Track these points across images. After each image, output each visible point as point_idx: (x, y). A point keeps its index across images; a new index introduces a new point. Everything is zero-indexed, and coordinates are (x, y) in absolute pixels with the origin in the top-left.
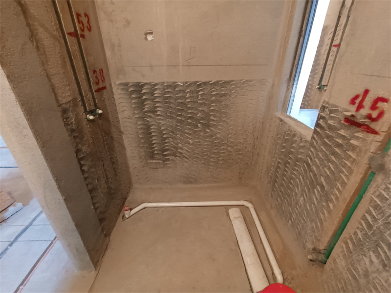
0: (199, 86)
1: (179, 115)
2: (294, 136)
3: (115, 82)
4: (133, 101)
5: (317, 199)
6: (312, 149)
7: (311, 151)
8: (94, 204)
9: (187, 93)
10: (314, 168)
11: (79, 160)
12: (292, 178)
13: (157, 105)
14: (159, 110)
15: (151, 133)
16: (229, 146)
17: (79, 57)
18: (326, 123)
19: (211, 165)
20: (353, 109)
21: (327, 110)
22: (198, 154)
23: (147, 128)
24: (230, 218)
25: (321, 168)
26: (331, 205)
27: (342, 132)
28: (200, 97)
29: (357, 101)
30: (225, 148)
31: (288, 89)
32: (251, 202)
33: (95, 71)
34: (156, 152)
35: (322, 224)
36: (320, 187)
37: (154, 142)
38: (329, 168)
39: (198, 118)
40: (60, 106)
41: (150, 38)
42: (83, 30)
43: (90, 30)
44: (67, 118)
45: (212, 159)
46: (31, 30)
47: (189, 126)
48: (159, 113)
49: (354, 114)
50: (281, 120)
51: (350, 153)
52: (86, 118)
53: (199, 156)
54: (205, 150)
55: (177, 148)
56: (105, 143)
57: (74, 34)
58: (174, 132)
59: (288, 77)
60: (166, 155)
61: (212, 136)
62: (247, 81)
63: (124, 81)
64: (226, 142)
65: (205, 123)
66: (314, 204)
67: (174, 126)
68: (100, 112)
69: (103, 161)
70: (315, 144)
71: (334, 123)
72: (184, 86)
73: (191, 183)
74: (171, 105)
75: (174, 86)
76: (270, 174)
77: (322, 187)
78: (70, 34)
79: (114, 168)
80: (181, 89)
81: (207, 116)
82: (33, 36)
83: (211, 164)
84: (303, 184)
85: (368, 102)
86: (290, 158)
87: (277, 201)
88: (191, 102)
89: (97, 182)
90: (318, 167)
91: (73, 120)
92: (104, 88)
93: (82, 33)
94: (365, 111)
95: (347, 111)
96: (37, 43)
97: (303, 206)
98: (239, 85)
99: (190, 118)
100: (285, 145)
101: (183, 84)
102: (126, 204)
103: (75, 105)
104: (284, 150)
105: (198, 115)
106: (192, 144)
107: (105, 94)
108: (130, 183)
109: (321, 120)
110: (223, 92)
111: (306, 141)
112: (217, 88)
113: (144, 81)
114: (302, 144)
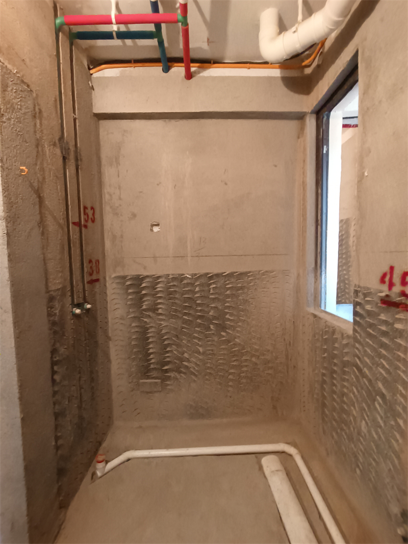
0: (211, 278)
1: (185, 314)
2: (334, 332)
3: (111, 275)
4: (130, 297)
5: (382, 418)
6: (357, 345)
7: (357, 348)
8: (57, 438)
9: (196, 286)
10: (365, 370)
11: (53, 364)
12: (343, 394)
13: (159, 301)
14: (161, 308)
15: (148, 338)
16: (253, 356)
17: (78, 245)
18: (364, 309)
19: (231, 386)
20: (385, 287)
21: (360, 294)
22: (211, 368)
23: (144, 330)
24: (264, 474)
25: (374, 369)
26: (401, 422)
27: (383, 317)
28: (212, 291)
29: (386, 278)
30: (248, 358)
31: (317, 279)
32: (295, 445)
33: (90, 261)
34: (152, 366)
35: (398, 457)
36: (381, 397)
37: (151, 351)
38: (383, 367)
39: (211, 317)
40: (48, 292)
41: (156, 229)
42: (86, 221)
43: (93, 221)
44: (51, 308)
45: (231, 377)
46: (41, 218)
47: (198, 327)
48: (160, 311)
49: (388, 293)
50: (315, 316)
51: (399, 341)
52: (72, 312)
53: (212, 372)
54: (221, 361)
55: (182, 360)
56: (88, 348)
57: (78, 224)
58: (179, 336)
59: (313, 265)
60: (166, 371)
61: (229, 341)
62: (267, 272)
63: (122, 274)
64: (249, 349)
65: (220, 324)
66: (380, 427)
67: (179, 328)
68: (89, 306)
69: (80, 373)
70: (359, 337)
71: (372, 308)
72: (192, 278)
73: (202, 416)
74: (177, 301)
75: (180, 278)
76: (315, 396)
77: (383, 396)
78: (74, 223)
79: (92, 388)
80: (189, 281)
81: (221, 315)
82: (42, 223)
83: (230, 384)
84: (360, 399)
85: (397, 279)
86: (335, 364)
87: (333, 437)
88: (202, 296)
89: (67, 403)
90: (370, 369)
91: (57, 311)
92: (97, 280)
93: (86, 224)
94: (397, 288)
95: (381, 292)
96: (43, 229)
97: (367, 435)
98: (258, 277)
99: (200, 317)
100: (325, 347)
101: (192, 276)
102: (100, 452)
103: (63, 295)
104: (326, 355)
105: (210, 314)
106: (204, 353)
107: (98, 287)
108: (110, 418)
109: (358, 307)
110: (240, 285)
111: (348, 337)
112: (233, 280)
113: (146, 274)
114: (345, 342)
